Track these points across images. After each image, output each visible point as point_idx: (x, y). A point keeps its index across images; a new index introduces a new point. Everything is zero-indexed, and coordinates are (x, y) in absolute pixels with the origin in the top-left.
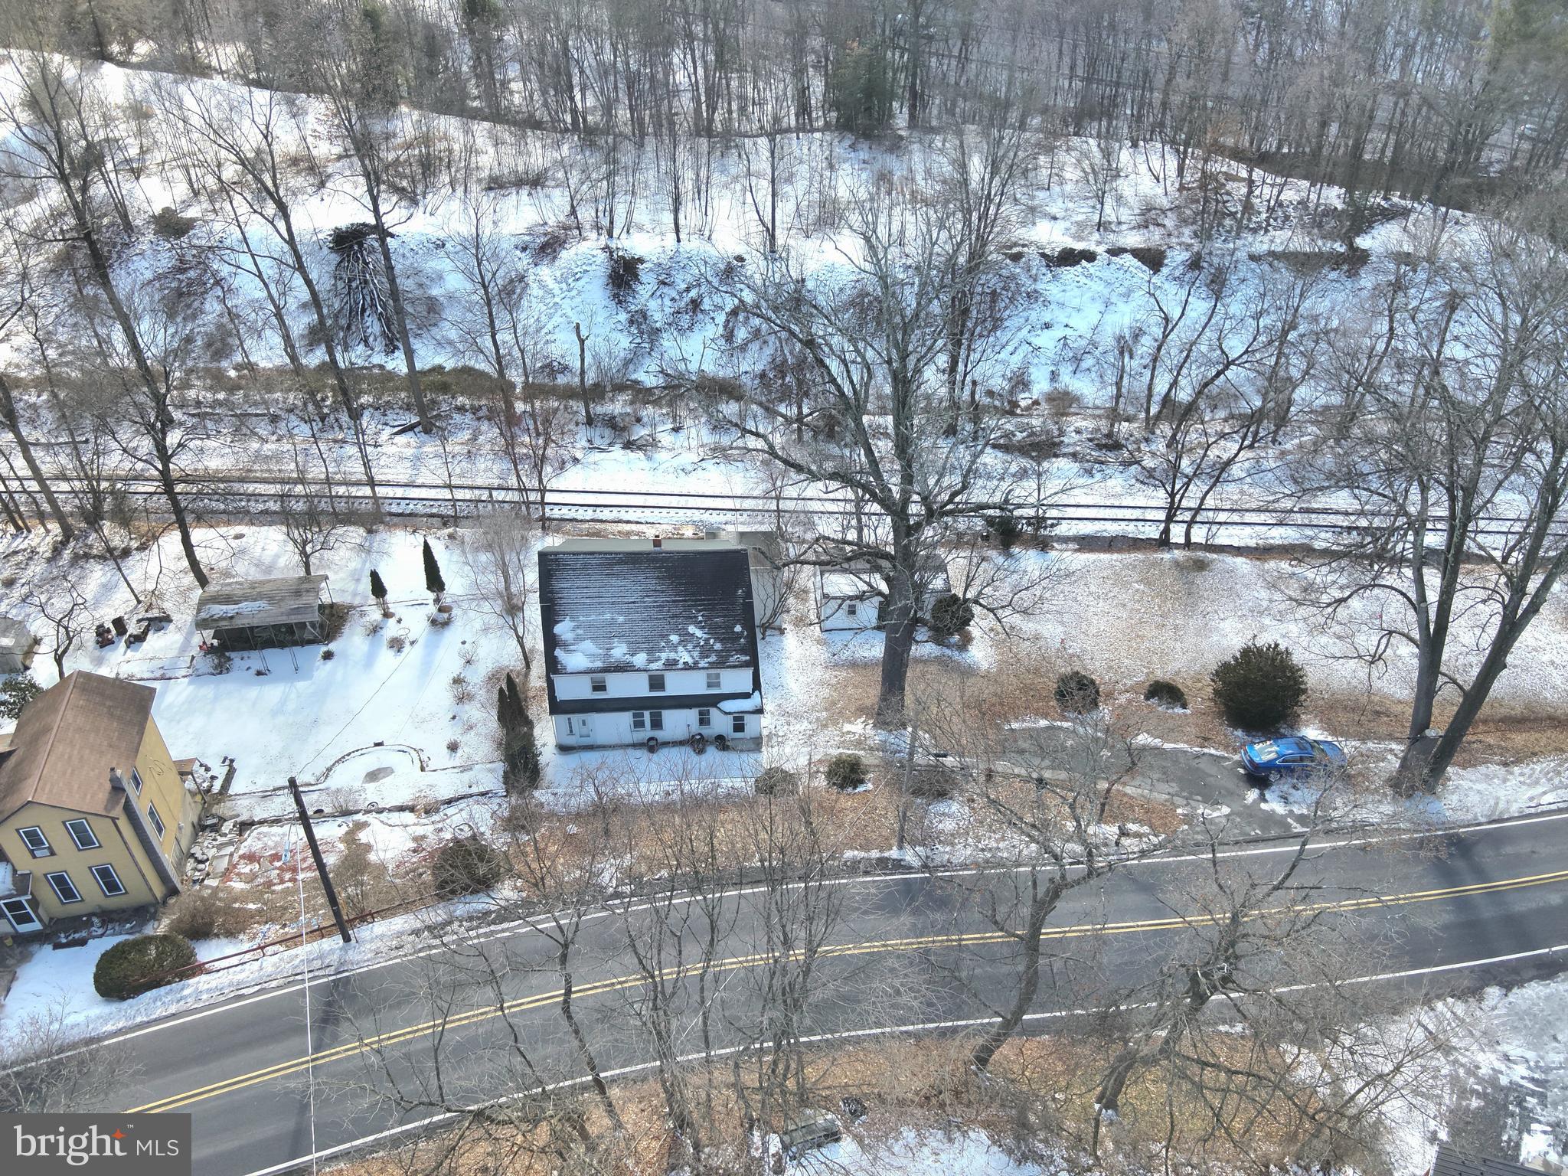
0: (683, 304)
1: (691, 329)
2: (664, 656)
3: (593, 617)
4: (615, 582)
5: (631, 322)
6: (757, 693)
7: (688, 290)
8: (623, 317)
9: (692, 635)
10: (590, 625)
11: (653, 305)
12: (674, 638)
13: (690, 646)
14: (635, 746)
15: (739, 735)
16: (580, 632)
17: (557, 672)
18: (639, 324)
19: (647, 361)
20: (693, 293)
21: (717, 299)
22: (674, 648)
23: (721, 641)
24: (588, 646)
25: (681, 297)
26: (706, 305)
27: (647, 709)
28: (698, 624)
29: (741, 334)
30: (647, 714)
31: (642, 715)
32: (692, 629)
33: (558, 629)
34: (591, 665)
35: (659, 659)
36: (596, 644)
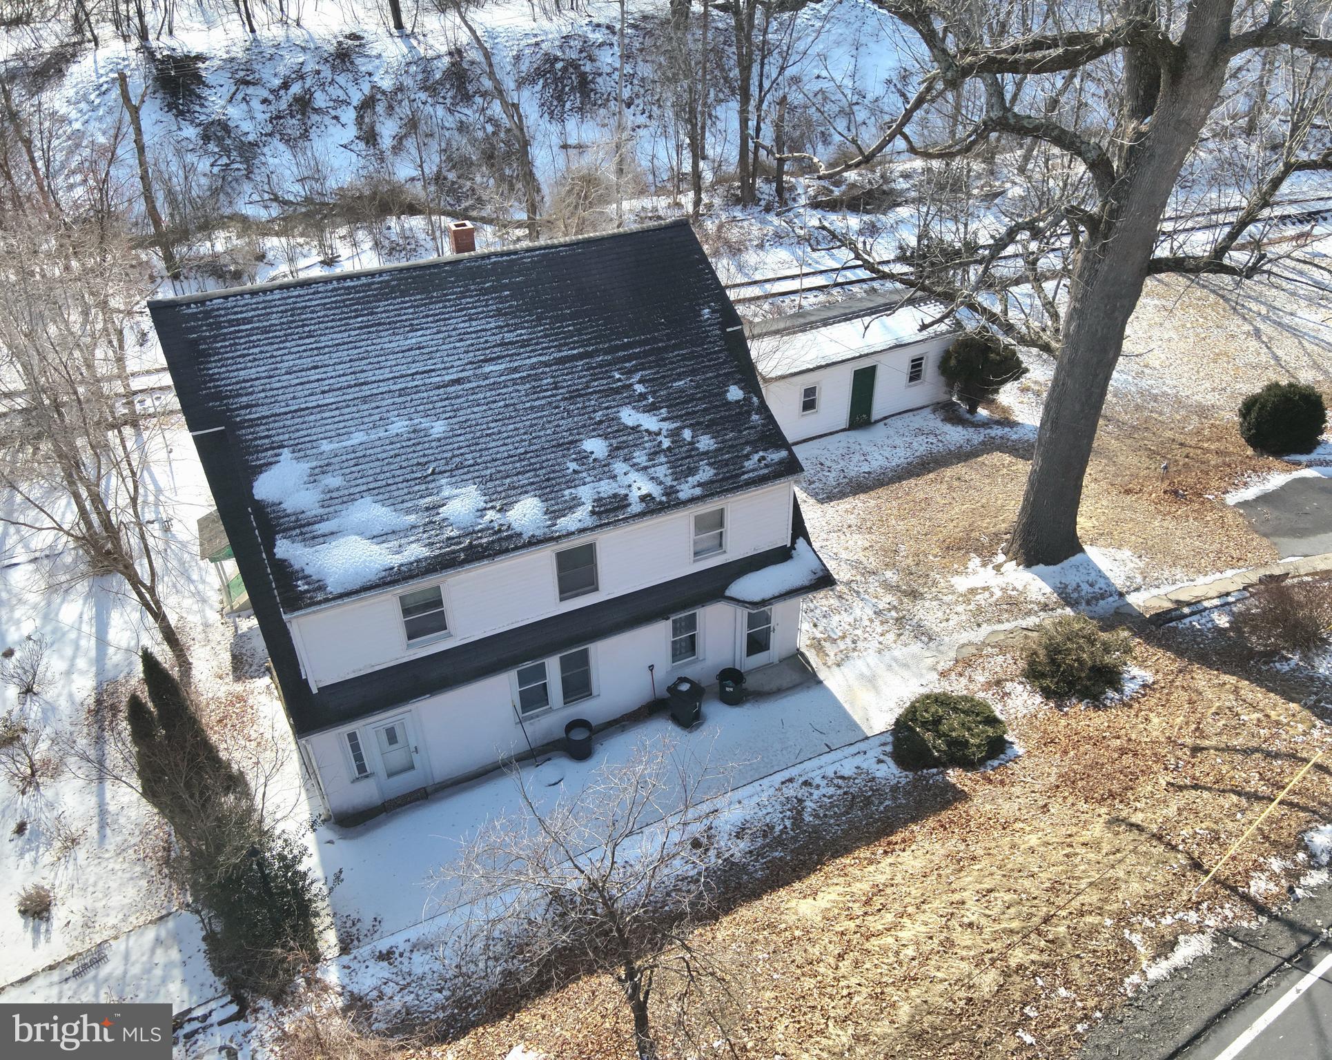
0: (283, 105)
1: (305, 135)
2: (586, 493)
3: (358, 437)
4: (390, 342)
5: (206, 138)
6: (801, 542)
7: (286, 86)
8: (190, 132)
9: (635, 429)
10: (358, 457)
11: (235, 113)
12: (596, 446)
13: (640, 457)
14: (535, 755)
15: (760, 659)
16: (333, 481)
17: (296, 602)
18: (220, 141)
19: (247, 187)
20: (296, 89)
21: (335, 92)
22: (603, 469)
23: (709, 428)
24: (372, 512)
25: (278, 98)
26: (320, 100)
27: (549, 650)
28: (637, 401)
29: (388, 130)
30: (553, 665)
31: (541, 672)
32: (629, 416)
33: (266, 487)
34: (396, 560)
35: (575, 503)
36: (393, 503)
